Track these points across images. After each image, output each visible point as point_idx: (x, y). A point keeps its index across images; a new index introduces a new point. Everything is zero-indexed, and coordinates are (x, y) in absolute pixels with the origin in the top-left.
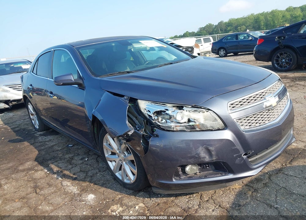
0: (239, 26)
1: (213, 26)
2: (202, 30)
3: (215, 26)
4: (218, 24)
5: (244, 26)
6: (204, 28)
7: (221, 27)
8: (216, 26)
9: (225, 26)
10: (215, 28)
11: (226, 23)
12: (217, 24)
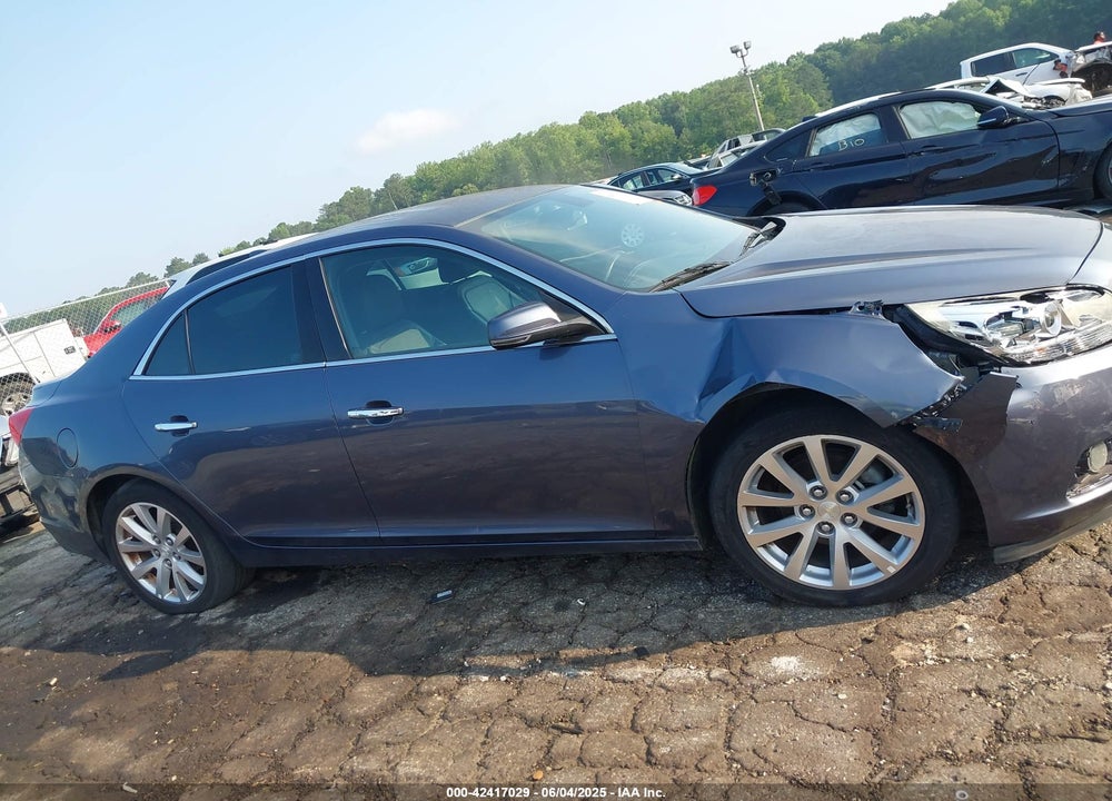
0: (456, 188)
1: (369, 195)
2: (333, 214)
3: (375, 194)
4: (385, 185)
5: (470, 185)
6: (338, 204)
7: (399, 197)
8: (378, 193)
9: (410, 189)
10: (377, 201)
11: (409, 180)
12: (381, 186)
